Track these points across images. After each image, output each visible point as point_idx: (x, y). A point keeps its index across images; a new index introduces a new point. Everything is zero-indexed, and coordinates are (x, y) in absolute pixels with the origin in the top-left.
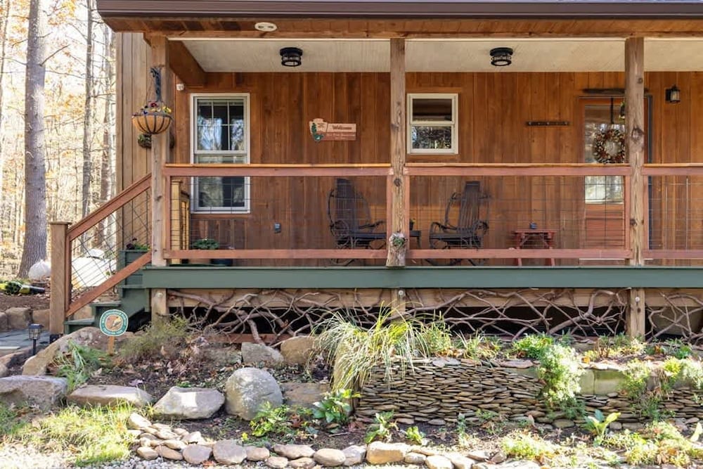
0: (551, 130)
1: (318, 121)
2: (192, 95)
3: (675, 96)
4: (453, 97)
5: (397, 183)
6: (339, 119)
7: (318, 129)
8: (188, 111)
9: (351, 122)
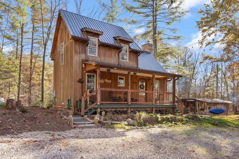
0: (136, 84)
1: (106, 80)
2: (86, 73)
3: (150, 80)
4: (124, 77)
5: (129, 92)
6: (109, 80)
7: (106, 81)
8: (86, 76)
9: (111, 80)
